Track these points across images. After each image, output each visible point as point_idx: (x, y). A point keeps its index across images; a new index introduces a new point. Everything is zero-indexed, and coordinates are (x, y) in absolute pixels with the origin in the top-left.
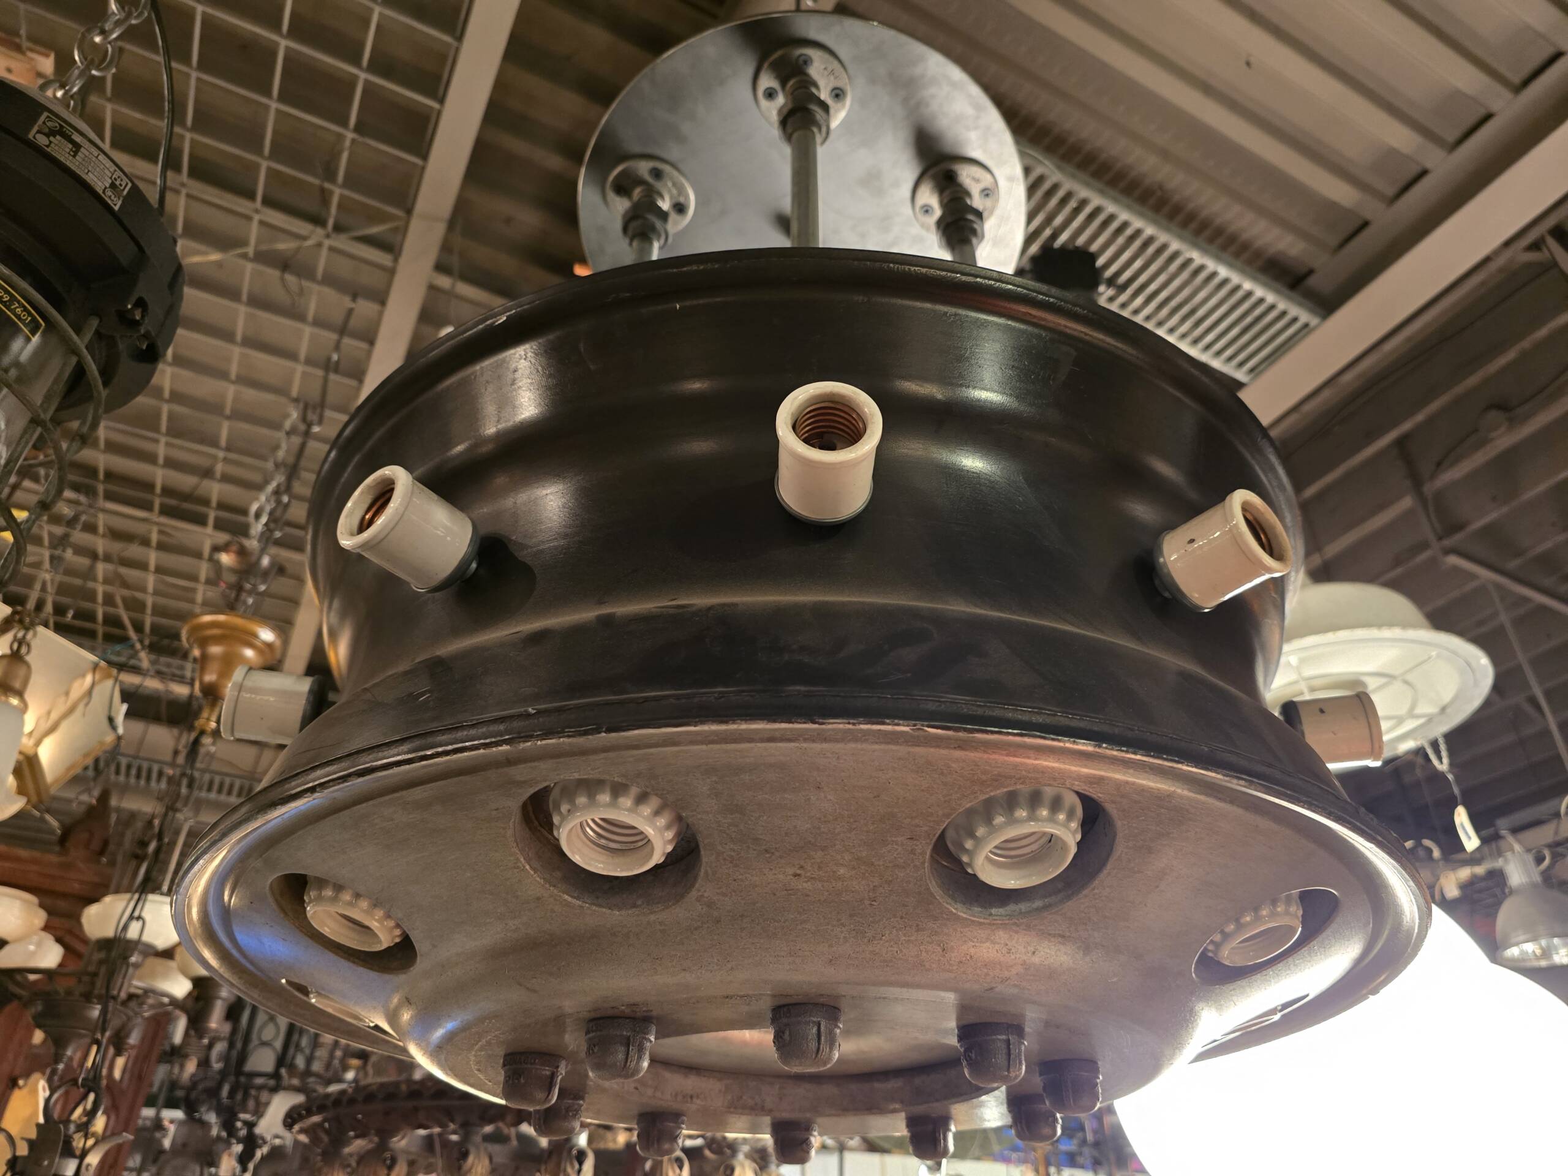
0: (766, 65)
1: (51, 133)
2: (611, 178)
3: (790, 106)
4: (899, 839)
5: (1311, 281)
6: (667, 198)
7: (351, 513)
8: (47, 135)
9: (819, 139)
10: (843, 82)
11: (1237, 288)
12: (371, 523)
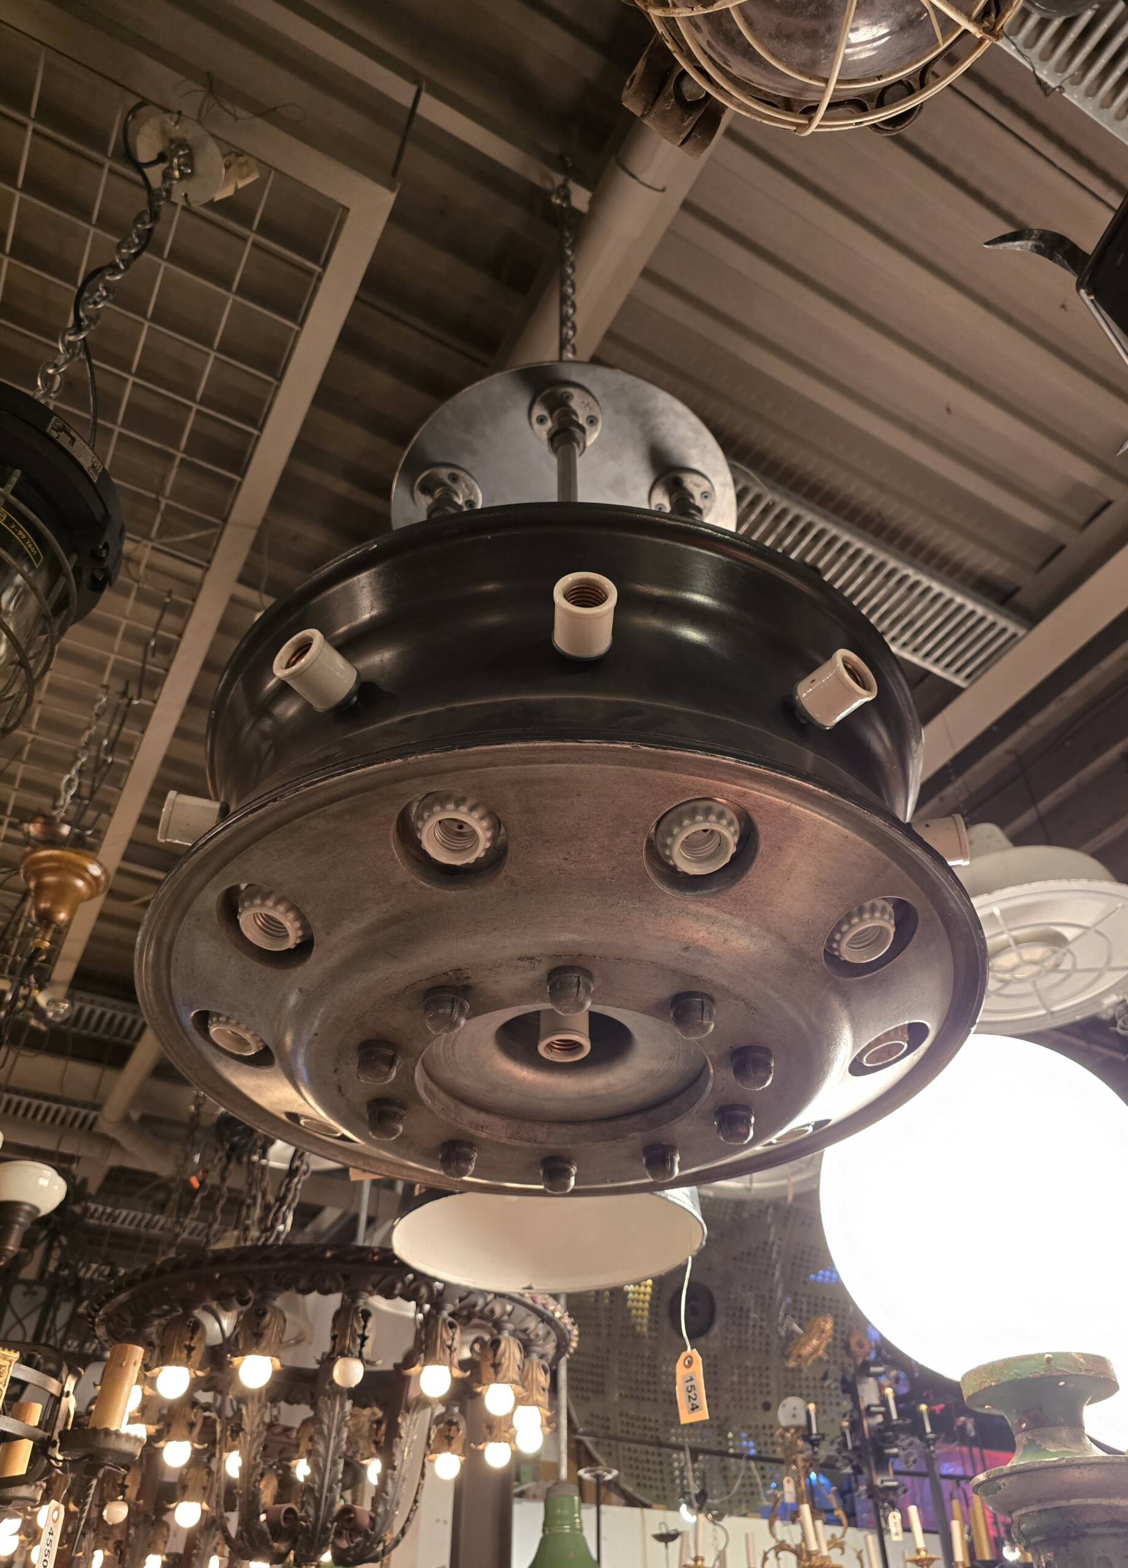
0: (538, 399)
1: (59, 430)
2: (419, 480)
3: (556, 428)
4: (627, 832)
5: (1018, 597)
6: (461, 496)
7: (282, 658)
8: (57, 431)
9: (578, 452)
10: (596, 412)
11: (950, 601)
12: (294, 664)
